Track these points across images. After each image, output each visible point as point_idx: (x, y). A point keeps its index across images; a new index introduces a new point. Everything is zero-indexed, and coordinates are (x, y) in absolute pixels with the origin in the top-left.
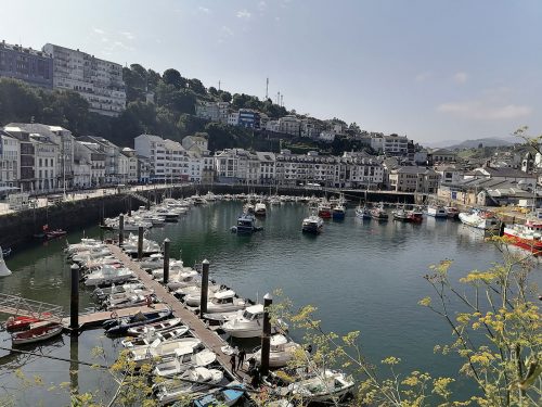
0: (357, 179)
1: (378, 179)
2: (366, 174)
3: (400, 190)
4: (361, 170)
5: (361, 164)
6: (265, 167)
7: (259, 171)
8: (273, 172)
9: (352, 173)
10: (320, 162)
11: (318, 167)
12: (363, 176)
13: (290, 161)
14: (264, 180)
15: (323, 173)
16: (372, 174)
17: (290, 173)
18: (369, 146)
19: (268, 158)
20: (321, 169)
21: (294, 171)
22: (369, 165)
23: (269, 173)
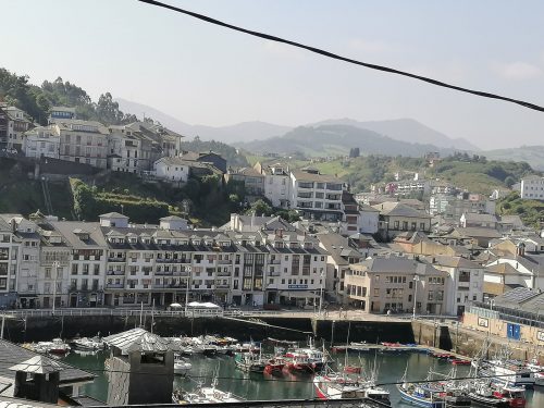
0: (277, 285)
1: (318, 281)
2: (295, 271)
3: (373, 310)
4: (286, 262)
5: (283, 250)
6: (81, 261)
7: (67, 271)
8: (100, 273)
9: (266, 269)
10: (202, 248)
11: (199, 259)
12: (288, 276)
13: (139, 246)
14: (78, 295)
15: (210, 271)
16: (306, 272)
17: (140, 275)
18: (260, 194)
19: (86, 239)
20: (205, 263)
21: (147, 271)
22: (298, 250)
23: (91, 278)
